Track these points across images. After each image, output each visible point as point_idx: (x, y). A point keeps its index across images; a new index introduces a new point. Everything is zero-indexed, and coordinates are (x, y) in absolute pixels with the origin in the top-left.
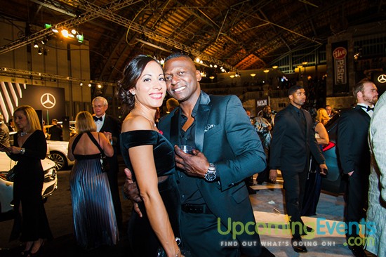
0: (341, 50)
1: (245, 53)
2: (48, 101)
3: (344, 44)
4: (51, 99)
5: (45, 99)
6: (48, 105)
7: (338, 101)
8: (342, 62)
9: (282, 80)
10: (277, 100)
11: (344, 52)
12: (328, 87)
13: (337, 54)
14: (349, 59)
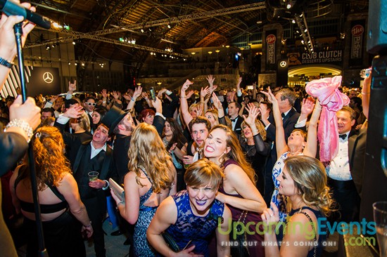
0: (272, 37)
1: (206, 31)
2: (48, 78)
3: (274, 32)
4: (50, 76)
5: (46, 76)
6: (48, 80)
7: (266, 77)
8: (272, 46)
9: (237, 57)
10: (220, 76)
11: (274, 38)
12: (262, 65)
13: (270, 39)
14: (277, 44)
